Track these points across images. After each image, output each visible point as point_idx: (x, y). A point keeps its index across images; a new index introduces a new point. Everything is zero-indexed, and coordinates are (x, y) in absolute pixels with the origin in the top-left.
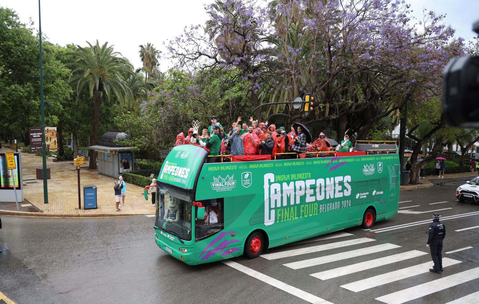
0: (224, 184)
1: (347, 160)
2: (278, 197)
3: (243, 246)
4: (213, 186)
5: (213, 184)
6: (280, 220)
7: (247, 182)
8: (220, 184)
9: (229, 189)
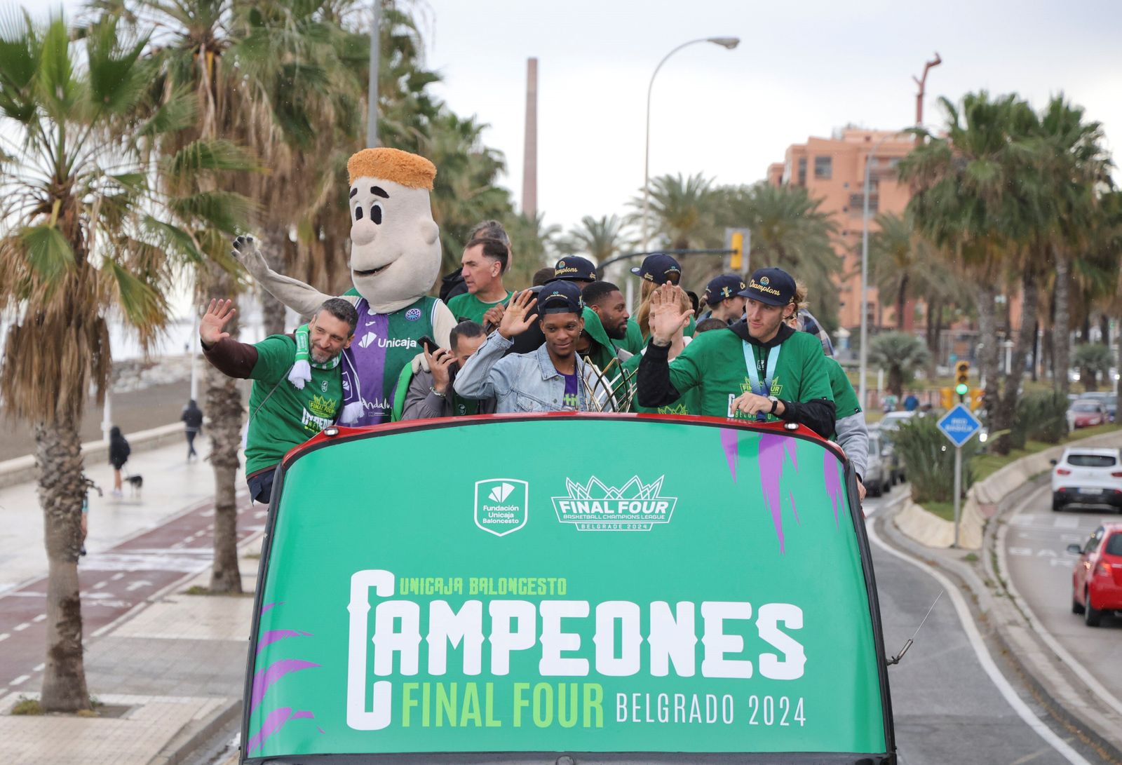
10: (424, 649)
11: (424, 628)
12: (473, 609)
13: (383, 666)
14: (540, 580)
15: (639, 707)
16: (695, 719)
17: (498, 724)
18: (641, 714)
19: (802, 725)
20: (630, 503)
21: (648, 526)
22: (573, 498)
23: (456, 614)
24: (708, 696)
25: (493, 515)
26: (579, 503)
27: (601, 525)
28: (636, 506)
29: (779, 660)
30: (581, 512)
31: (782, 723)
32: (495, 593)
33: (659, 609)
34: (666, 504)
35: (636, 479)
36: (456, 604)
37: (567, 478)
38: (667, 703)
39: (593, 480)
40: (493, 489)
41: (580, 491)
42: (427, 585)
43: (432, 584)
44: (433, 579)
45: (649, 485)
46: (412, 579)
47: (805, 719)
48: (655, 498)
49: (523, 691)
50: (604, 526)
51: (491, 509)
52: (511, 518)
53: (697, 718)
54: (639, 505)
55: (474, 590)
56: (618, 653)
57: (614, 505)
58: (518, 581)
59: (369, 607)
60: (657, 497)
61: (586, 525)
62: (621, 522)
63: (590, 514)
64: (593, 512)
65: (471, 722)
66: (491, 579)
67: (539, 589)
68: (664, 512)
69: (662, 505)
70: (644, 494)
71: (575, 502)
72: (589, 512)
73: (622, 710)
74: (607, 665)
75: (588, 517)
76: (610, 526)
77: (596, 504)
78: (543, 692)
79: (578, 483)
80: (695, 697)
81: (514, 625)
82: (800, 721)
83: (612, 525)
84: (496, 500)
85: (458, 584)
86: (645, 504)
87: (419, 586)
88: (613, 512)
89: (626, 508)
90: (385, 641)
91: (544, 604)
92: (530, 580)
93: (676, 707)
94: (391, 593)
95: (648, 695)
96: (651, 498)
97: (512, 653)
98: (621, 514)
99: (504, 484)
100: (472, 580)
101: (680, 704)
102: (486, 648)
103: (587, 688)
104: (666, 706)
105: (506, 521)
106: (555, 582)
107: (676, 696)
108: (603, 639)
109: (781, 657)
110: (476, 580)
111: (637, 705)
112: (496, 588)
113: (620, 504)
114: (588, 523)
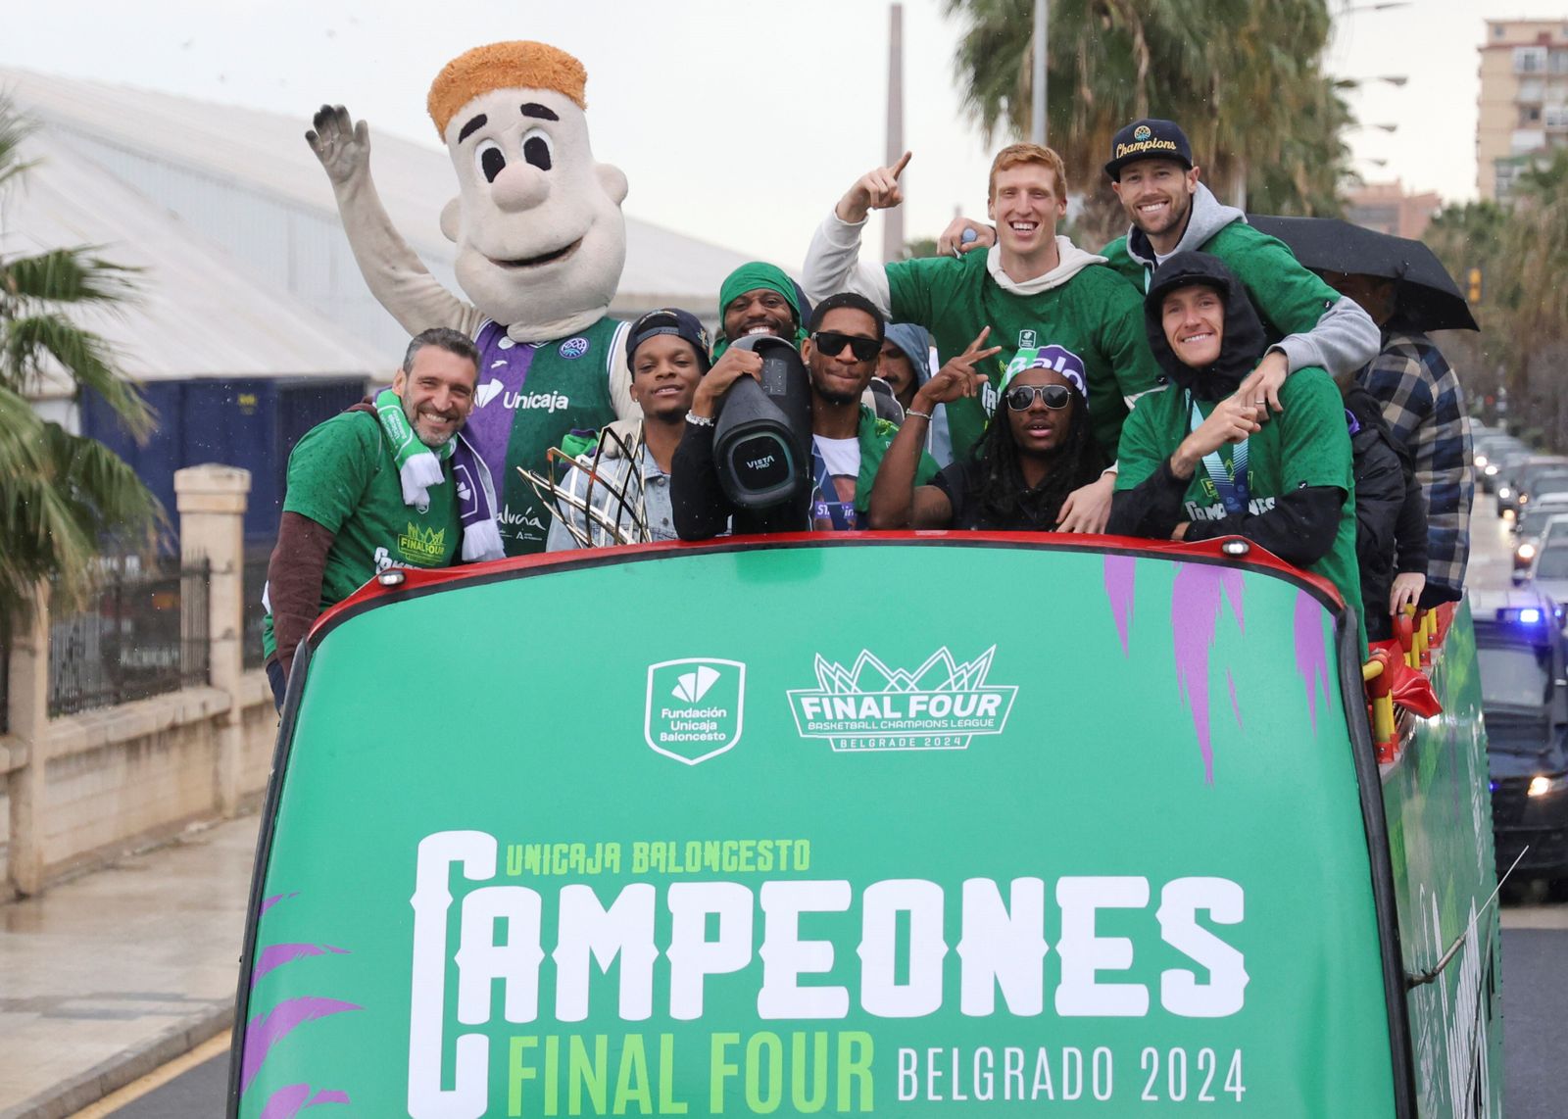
10: (548, 974)
11: (549, 936)
12: (638, 898)
13: (474, 1008)
14: (762, 843)
15: (939, 1073)
16: (1043, 1093)
17: (682, 1108)
18: (942, 1085)
19: (1239, 1099)
20: (930, 700)
21: (963, 740)
22: (826, 692)
23: (607, 910)
24: (1066, 1051)
25: (680, 726)
26: (838, 702)
27: (877, 740)
28: (942, 703)
29: (1197, 982)
30: (840, 716)
31: (1202, 1097)
32: (680, 869)
33: (979, 892)
34: (998, 699)
35: (943, 654)
36: (607, 891)
37: (818, 655)
38: (990, 1064)
39: (866, 656)
40: (681, 679)
41: (840, 679)
42: (556, 856)
43: (565, 856)
44: (567, 846)
45: (967, 663)
46: (529, 847)
47: (1244, 1089)
48: (977, 688)
49: (727, 1047)
50: (882, 743)
51: (676, 714)
52: (711, 732)
53: (1046, 1091)
54: (948, 701)
55: (641, 865)
56: (902, 976)
57: (900, 704)
58: (721, 845)
59: (450, 899)
60: (981, 686)
61: (849, 741)
62: (913, 735)
63: (858, 720)
64: (862, 716)
65: (632, 1105)
66: (673, 845)
67: (760, 860)
68: (992, 713)
69: (990, 701)
70: (957, 681)
71: (831, 699)
72: (855, 717)
73: (908, 1079)
74: (883, 998)
75: (854, 726)
76: (892, 743)
77: (868, 701)
78: (764, 1050)
79: (836, 664)
80: (1042, 1053)
81: (712, 927)
82: (1234, 1093)
83: (896, 740)
84: (686, 699)
85: (612, 853)
86: (959, 699)
87: (542, 860)
88: (898, 715)
89: (923, 707)
90: (478, 962)
91: (769, 888)
92: (744, 844)
93: (1008, 1072)
94: (490, 872)
95: (955, 1051)
96: (970, 688)
97: (708, 979)
98: (914, 719)
99: (701, 668)
100: (637, 846)
101: (1014, 1066)
102: (662, 971)
103: (845, 1039)
104: (989, 1070)
105: (703, 737)
106: (788, 847)
107: (1008, 1051)
108: (875, 950)
109: (1202, 976)
110: (645, 845)
111: (935, 1069)
112: (680, 860)
113: (913, 700)
114: (853, 736)
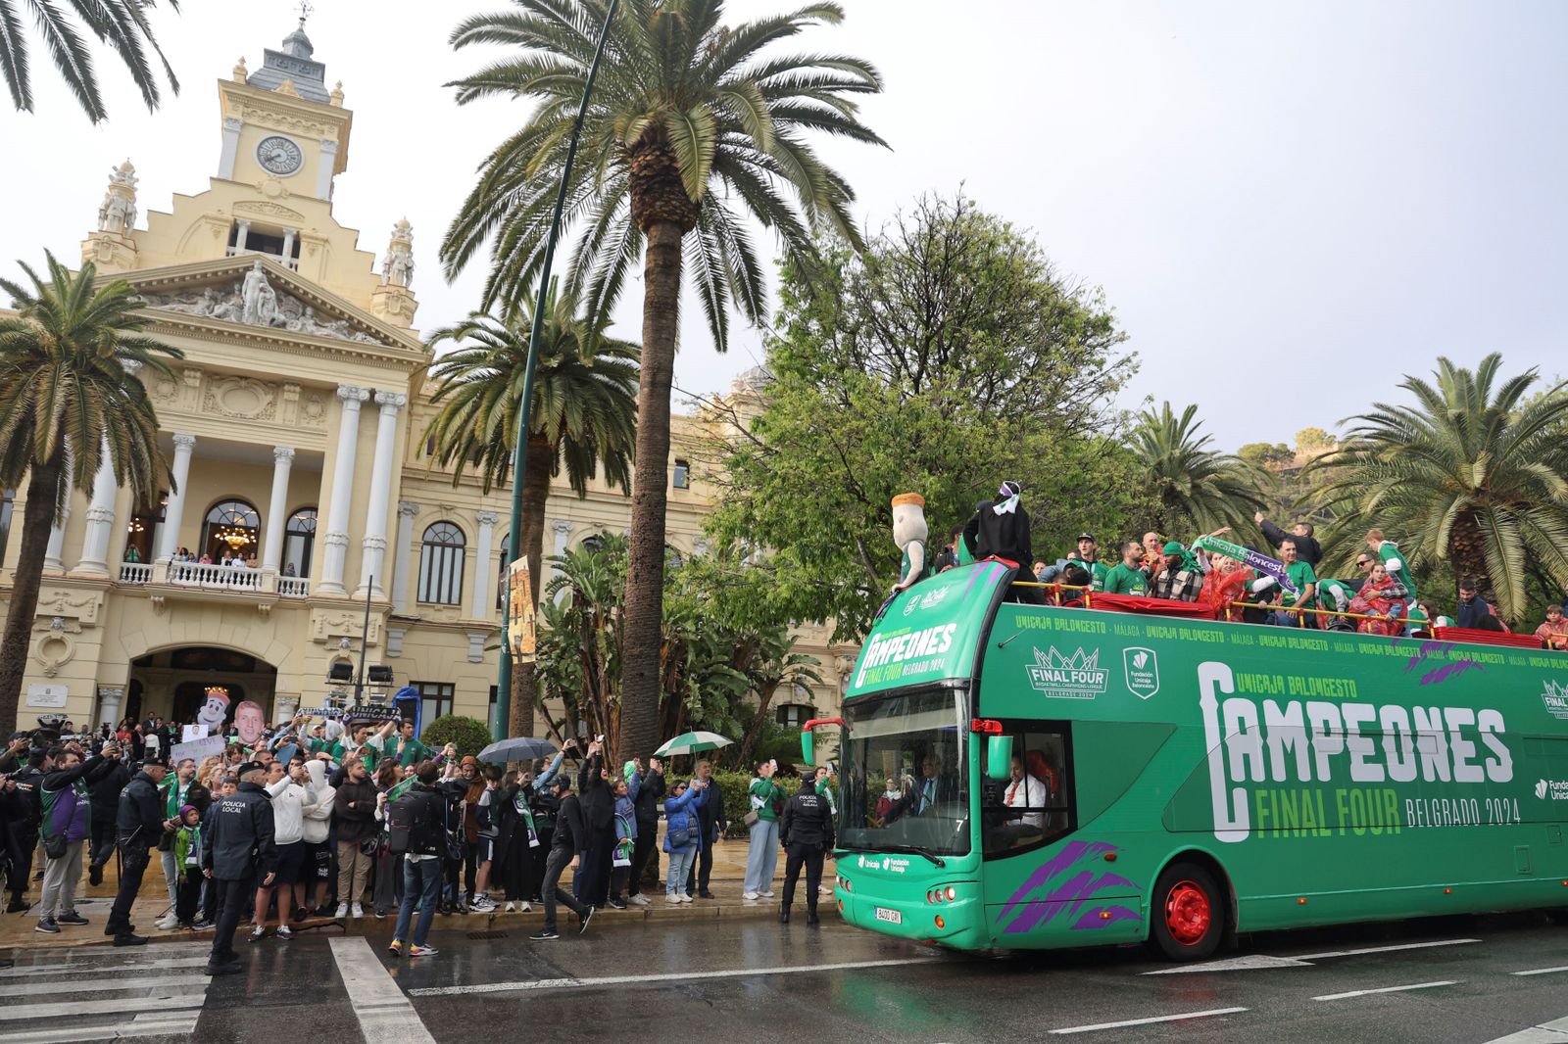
0: (1068, 675)
1: (1476, 657)
2: (1253, 745)
3: (1147, 903)
4: (1035, 676)
5: (1033, 671)
6: (1269, 830)
7: (1144, 680)
8: (1056, 673)
9: (1086, 695)
